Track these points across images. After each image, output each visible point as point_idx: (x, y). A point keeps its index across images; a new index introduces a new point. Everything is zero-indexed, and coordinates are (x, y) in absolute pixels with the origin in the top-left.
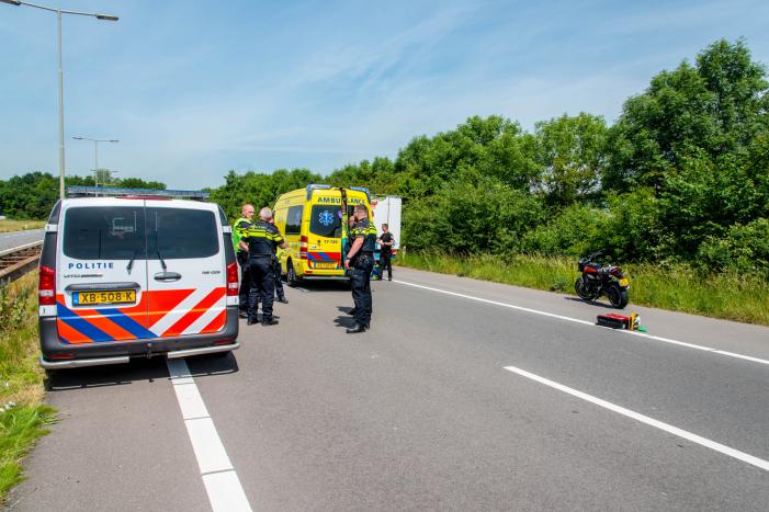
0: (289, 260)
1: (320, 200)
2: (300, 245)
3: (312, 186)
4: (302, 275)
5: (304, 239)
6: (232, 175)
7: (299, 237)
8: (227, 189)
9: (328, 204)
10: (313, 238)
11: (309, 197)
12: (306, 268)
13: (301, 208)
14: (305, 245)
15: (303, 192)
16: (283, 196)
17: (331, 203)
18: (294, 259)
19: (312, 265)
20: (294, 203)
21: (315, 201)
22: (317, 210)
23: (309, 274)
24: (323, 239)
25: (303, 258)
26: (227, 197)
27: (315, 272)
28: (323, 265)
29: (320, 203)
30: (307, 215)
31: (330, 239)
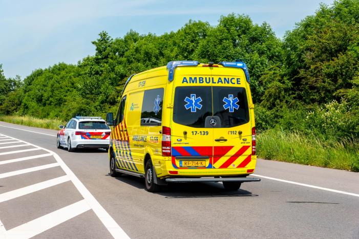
0: (148, 157)
1: (185, 80)
2: (161, 138)
3: (175, 63)
4: (165, 178)
5: (166, 131)
6: (104, 38)
7: (160, 128)
8: (97, 61)
9: (194, 84)
10: (178, 130)
11: (171, 78)
12: (169, 168)
13: (161, 92)
14: (167, 138)
15: (163, 70)
16: (137, 77)
17: (198, 84)
18: (153, 157)
19: (177, 163)
20: (151, 85)
21: (178, 82)
22: (182, 93)
23: (174, 175)
24: (189, 129)
25: (165, 154)
26: (97, 73)
27: (181, 172)
28: (191, 164)
29: (185, 84)
30: (169, 99)
31: (199, 130)
